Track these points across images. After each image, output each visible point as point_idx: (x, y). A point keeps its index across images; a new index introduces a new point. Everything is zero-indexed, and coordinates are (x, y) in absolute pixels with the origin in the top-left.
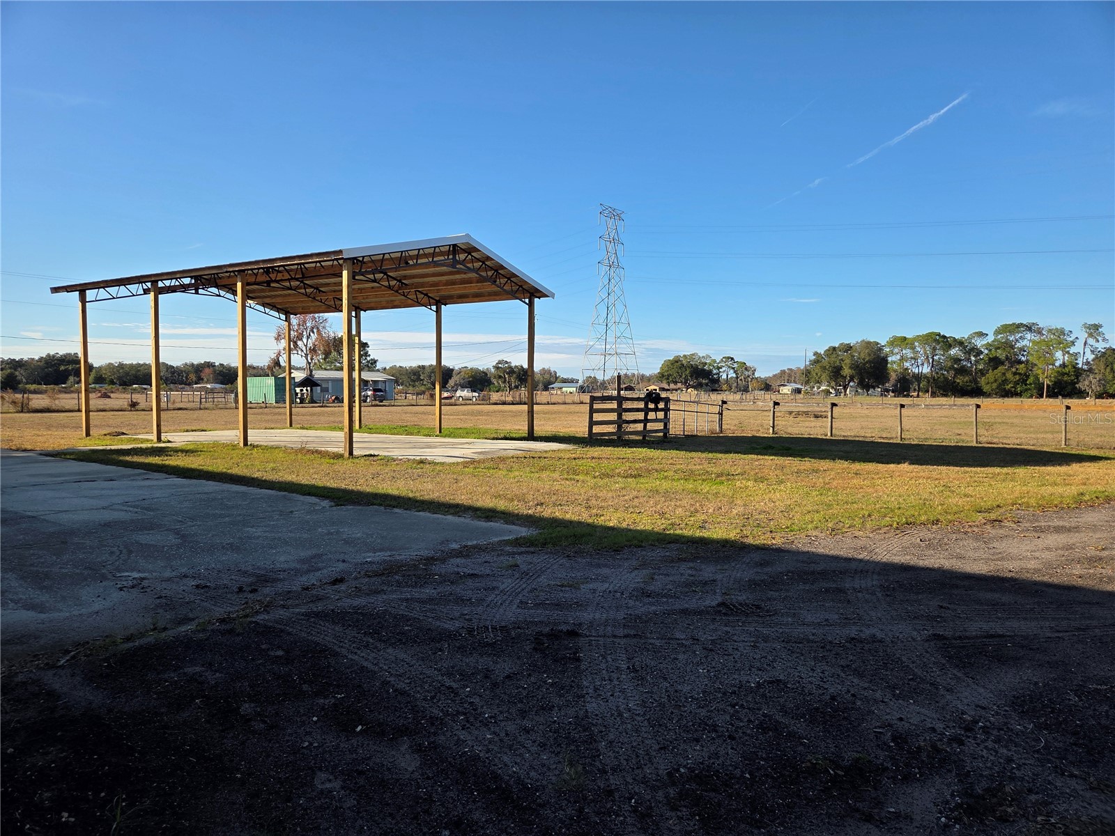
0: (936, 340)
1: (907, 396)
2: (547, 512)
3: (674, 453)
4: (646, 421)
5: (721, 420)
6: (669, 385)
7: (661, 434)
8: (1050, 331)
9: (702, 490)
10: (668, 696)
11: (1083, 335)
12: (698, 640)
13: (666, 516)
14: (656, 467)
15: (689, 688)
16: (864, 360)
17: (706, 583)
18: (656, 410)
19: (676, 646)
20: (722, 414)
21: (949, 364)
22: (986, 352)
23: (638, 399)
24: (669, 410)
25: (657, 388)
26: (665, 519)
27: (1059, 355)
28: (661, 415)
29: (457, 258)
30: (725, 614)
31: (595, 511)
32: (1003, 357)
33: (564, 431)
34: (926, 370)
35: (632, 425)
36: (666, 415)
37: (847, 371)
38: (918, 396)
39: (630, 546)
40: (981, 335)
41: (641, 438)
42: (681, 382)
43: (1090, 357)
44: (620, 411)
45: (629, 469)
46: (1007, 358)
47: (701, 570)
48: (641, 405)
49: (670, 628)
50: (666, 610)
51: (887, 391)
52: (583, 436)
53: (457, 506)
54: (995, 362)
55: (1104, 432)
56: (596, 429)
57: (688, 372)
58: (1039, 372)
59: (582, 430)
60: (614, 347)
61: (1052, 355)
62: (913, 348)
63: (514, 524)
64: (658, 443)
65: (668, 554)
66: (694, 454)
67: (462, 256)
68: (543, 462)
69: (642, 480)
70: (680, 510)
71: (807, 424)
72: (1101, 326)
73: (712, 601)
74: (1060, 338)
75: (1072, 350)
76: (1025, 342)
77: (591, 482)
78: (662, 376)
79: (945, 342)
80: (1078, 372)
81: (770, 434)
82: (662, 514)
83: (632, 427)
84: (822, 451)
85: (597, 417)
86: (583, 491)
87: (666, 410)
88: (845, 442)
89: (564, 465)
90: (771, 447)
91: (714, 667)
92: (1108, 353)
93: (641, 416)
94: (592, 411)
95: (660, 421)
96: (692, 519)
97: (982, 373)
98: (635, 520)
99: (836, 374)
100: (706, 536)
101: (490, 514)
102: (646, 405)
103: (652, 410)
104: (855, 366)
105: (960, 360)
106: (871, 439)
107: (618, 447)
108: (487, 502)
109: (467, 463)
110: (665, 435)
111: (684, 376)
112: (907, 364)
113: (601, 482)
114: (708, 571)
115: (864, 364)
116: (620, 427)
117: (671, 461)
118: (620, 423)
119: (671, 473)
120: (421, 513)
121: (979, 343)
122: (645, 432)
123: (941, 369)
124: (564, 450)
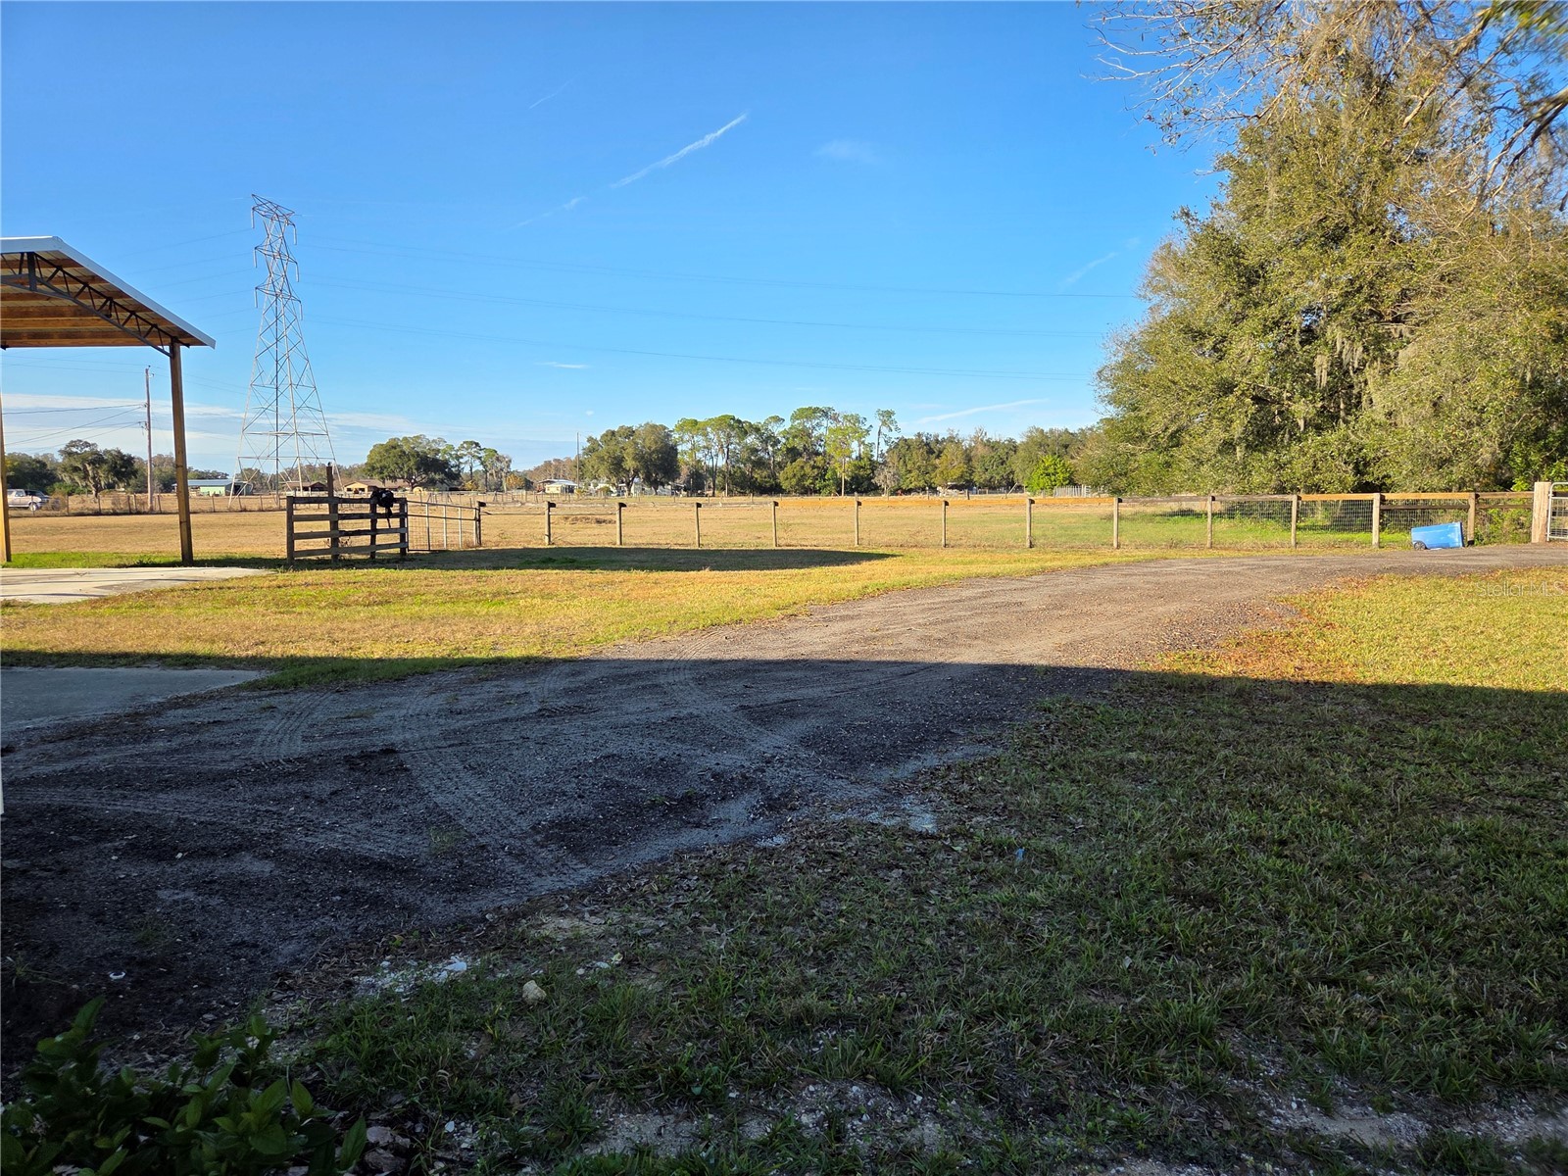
0: (730, 425)
1: (702, 495)
2: (277, 651)
4: (374, 532)
5: (478, 528)
7: (398, 550)
8: (845, 417)
11: (877, 423)
13: (445, 641)
16: (649, 448)
18: (389, 515)
20: (479, 521)
21: (746, 455)
22: (784, 441)
23: (361, 501)
24: (406, 515)
27: (855, 445)
28: (395, 523)
29: (38, 275)
31: (346, 645)
32: (800, 448)
34: (721, 462)
35: (353, 539)
36: (402, 523)
37: (630, 464)
38: (714, 495)
40: (778, 420)
41: (369, 555)
43: (885, 448)
44: (335, 518)
46: (805, 449)
48: (366, 509)
51: (678, 488)
52: (280, 556)
53: (126, 655)
54: (793, 453)
55: (894, 530)
56: (300, 545)
57: (411, 462)
58: (837, 465)
59: (277, 547)
61: (849, 445)
62: (706, 435)
63: (234, 668)
64: (393, 562)
67: (47, 272)
68: (229, 594)
70: (460, 634)
71: (589, 532)
72: (893, 413)
74: (855, 427)
75: (868, 440)
76: (822, 430)
77: (321, 614)
78: (372, 469)
79: (740, 428)
80: (874, 466)
81: (545, 544)
83: (355, 541)
84: (613, 561)
85: (300, 527)
86: (315, 624)
87: (403, 516)
88: (638, 551)
90: (550, 560)
92: (901, 444)
93: (366, 524)
94: (291, 519)
95: (395, 531)
96: (479, 642)
97: (781, 466)
99: (617, 466)
101: (189, 661)
102: (373, 508)
103: (382, 516)
104: (640, 457)
105: (757, 451)
106: (666, 547)
107: (333, 569)
108: (172, 646)
109: (96, 602)
110: (403, 551)
112: (699, 455)
113: (335, 613)
115: (650, 455)
116: (335, 541)
118: (335, 534)
120: (65, 669)
121: (777, 430)
122: (373, 548)
123: (738, 461)
124: (254, 577)
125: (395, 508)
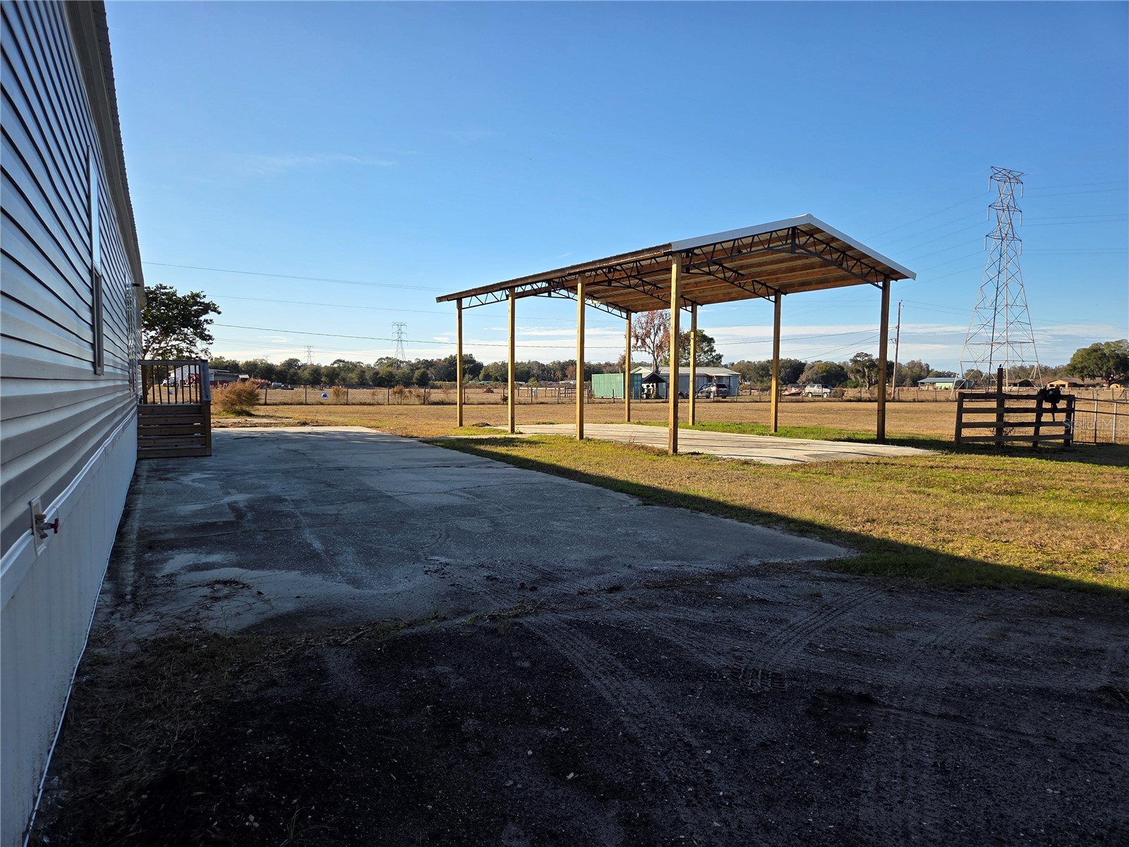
3: (1075, 466)
4: (1038, 424)
6: (1083, 380)
7: (1061, 441)
9: (1108, 517)
10: (988, 821)
12: (1054, 740)
13: (1046, 549)
14: (1044, 482)
15: (1024, 815)
17: (1087, 653)
18: (1054, 410)
19: (1016, 744)
23: (1028, 397)
24: (1073, 410)
25: (1066, 384)
26: (1044, 553)
28: (1061, 417)
30: (1109, 706)
31: (941, 535)
33: (925, 432)
35: (1017, 429)
36: (1068, 417)
39: (981, 586)
41: (1030, 444)
42: (1101, 376)
44: (1001, 411)
45: (1004, 484)
47: (1083, 632)
48: (1032, 404)
49: (1013, 713)
50: (1014, 686)
52: (949, 439)
53: (769, 515)
56: (966, 432)
57: (1111, 363)
59: (947, 431)
60: (1005, 334)
64: (1054, 452)
65: (1036, 603)
66: (1105, 469)
67: (803, 240)
68: (888, 470)
69: (1021, 499)
70: (1068, 542)
73: (1092, 681)
77: (946, 495)
78: (1072, 369)
82: (1040, 547)
83: (1018, 432)
85: (966, 418)
86: (932, 507)
87: (1070, 411)
89: (916, 474)
91: (1072, 789)
93: (1031, 417)
94: (961, 411)
95: (1060, 424)
96: (1085, 556)
98: (997, 551)
100: (1101, 583)
101: (805, 528)
102: (1040, 404)
103: (1047, 411)
107: (994, 455)
108: (805, 513)
109: (797, 466)
110: (1067, 442)
111: (1105, 369)
113: (960, 498)
114: (1094, 636)
116: (999, 431)
117: (1069, 476)
118: (1000, 425)
119: (1066, 492)
122: (1037, 438)
124: (921, 457)
125: (1062, 404)
